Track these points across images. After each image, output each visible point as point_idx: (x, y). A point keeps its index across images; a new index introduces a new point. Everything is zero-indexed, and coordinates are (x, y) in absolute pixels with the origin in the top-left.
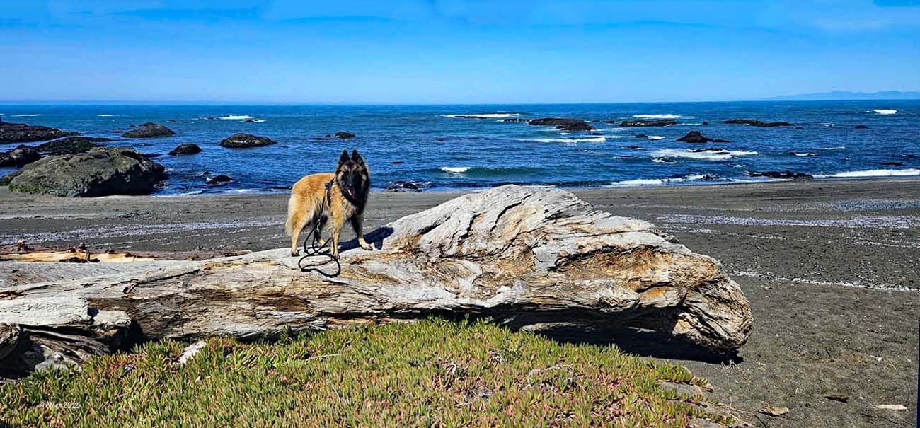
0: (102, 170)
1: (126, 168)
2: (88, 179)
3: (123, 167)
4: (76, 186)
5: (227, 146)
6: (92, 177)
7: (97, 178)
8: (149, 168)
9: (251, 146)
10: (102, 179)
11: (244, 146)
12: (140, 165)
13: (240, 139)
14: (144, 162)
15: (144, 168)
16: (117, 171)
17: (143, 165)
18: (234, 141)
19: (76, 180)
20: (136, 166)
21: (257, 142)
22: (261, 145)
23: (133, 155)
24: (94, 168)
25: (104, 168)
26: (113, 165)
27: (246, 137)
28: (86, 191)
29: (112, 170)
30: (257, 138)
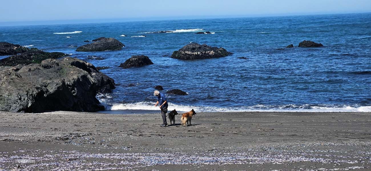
0: (49, 81)
1: (73, 79)
2: (33, 92)
3: (71, 79)
4: (20, 99)
5: (180, 58)
6: (37, 88)
7: (42, 91)
8: (98, 80)
9: (205, 57)
10: (47, 91)
11: (197, 57)
12: (89, 76)
13: (193, 49)
14: (94, 74)
15: (92, 80)
16: (64, 83)
17: (92, 77)
18: (187, 52)
19: (21, 92)
20: (84, 77)
21: (212, 52)
22: (217, 56)
23: (82, 66)
24: (40, 79)
25: (50, 79)
26: (60, 75)
27: (200, 48)
28: (30, 105)
29: (58, 81)
30: (211, 49)
